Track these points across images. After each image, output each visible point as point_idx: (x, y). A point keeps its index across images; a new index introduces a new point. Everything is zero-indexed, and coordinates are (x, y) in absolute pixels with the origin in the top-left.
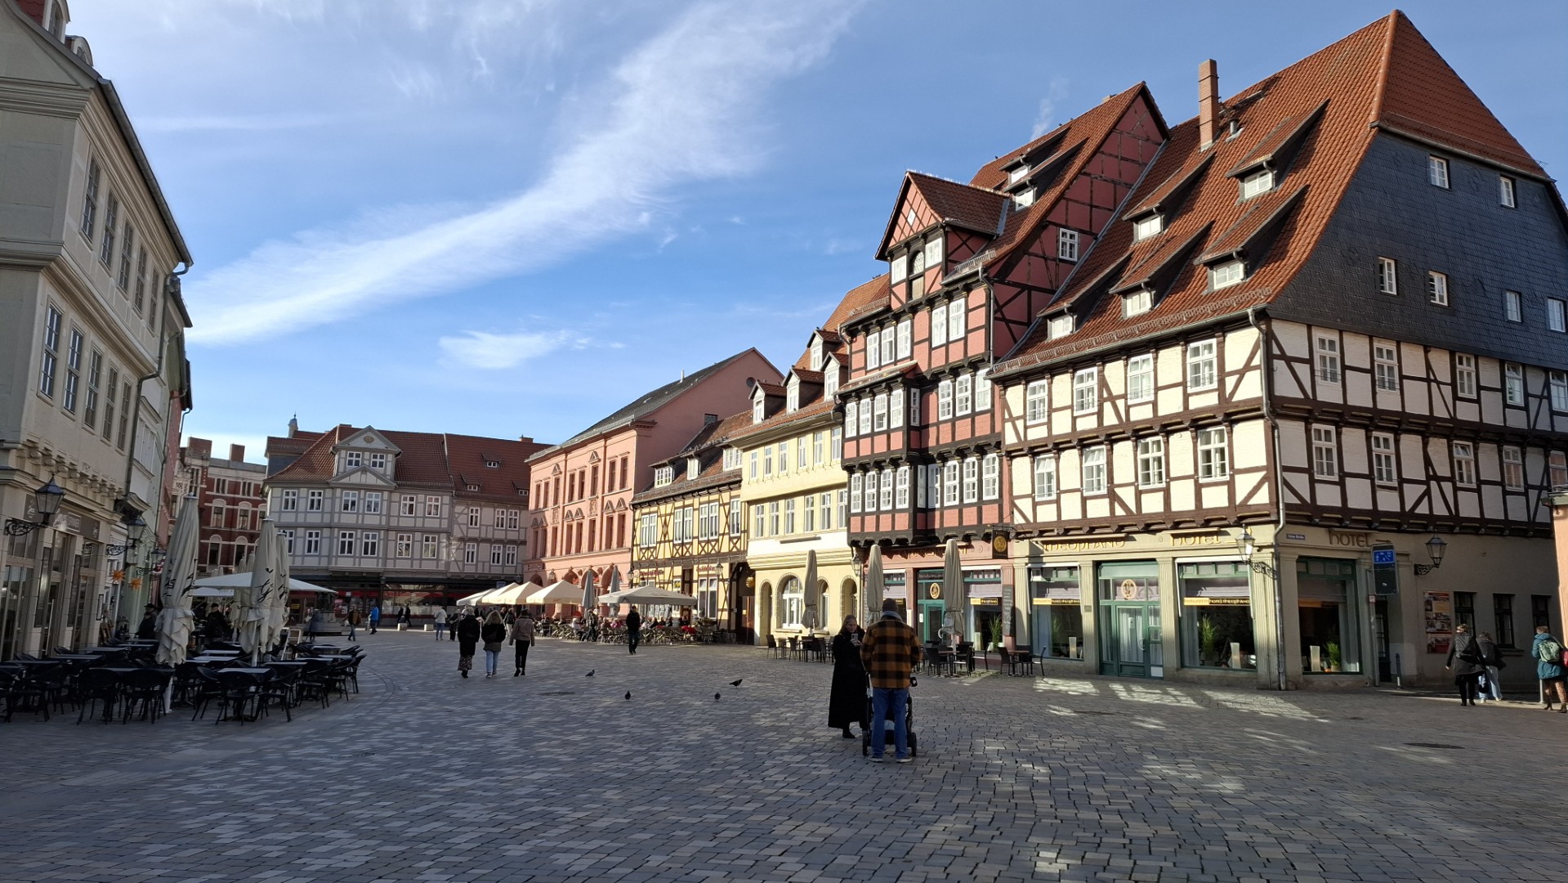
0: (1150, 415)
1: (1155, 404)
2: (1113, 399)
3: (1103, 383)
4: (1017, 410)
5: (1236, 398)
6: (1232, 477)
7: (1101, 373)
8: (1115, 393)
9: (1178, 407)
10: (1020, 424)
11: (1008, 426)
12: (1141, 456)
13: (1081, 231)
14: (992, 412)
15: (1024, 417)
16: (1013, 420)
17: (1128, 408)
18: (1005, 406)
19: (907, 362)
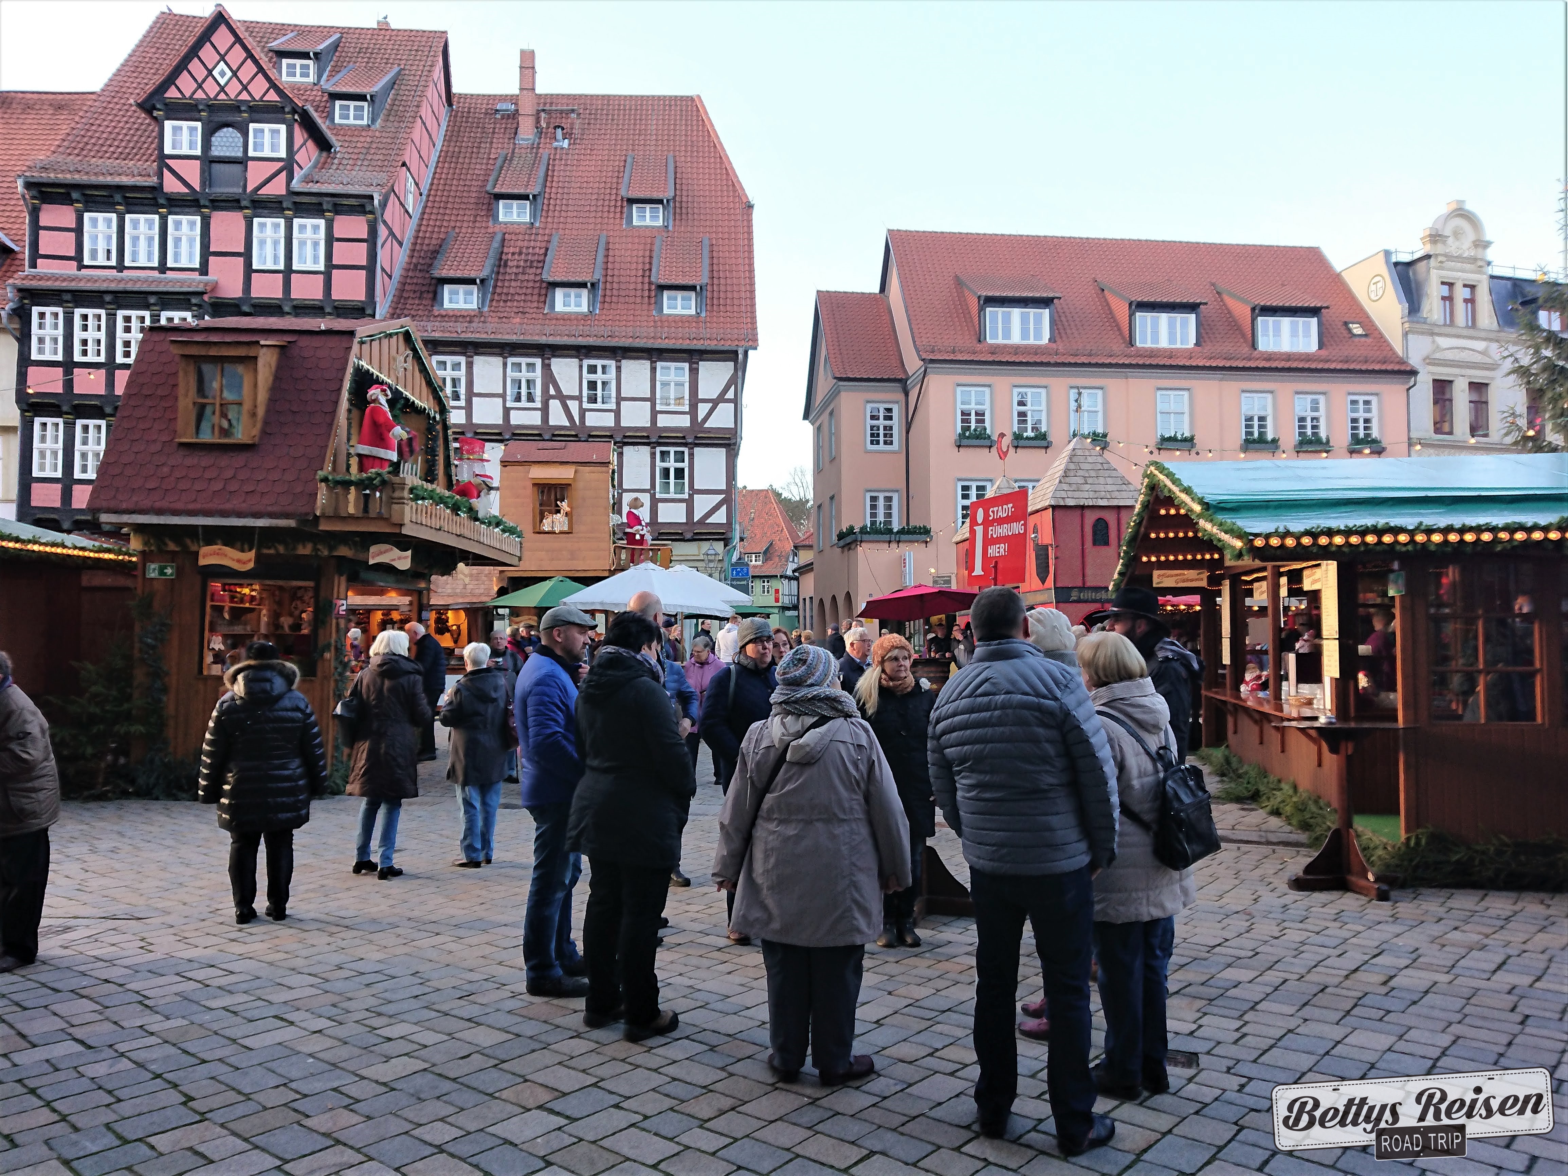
0: (612, 424)
1: (617, 413)
2: (563, 399)
3: (549, 378)
5: (706, 425)
6: (691, 496)
7: (546, 367)
8: (566, 392)
9: (644, 421)
13: (414, 180)
17: (583, 412)
19: (196, 276)
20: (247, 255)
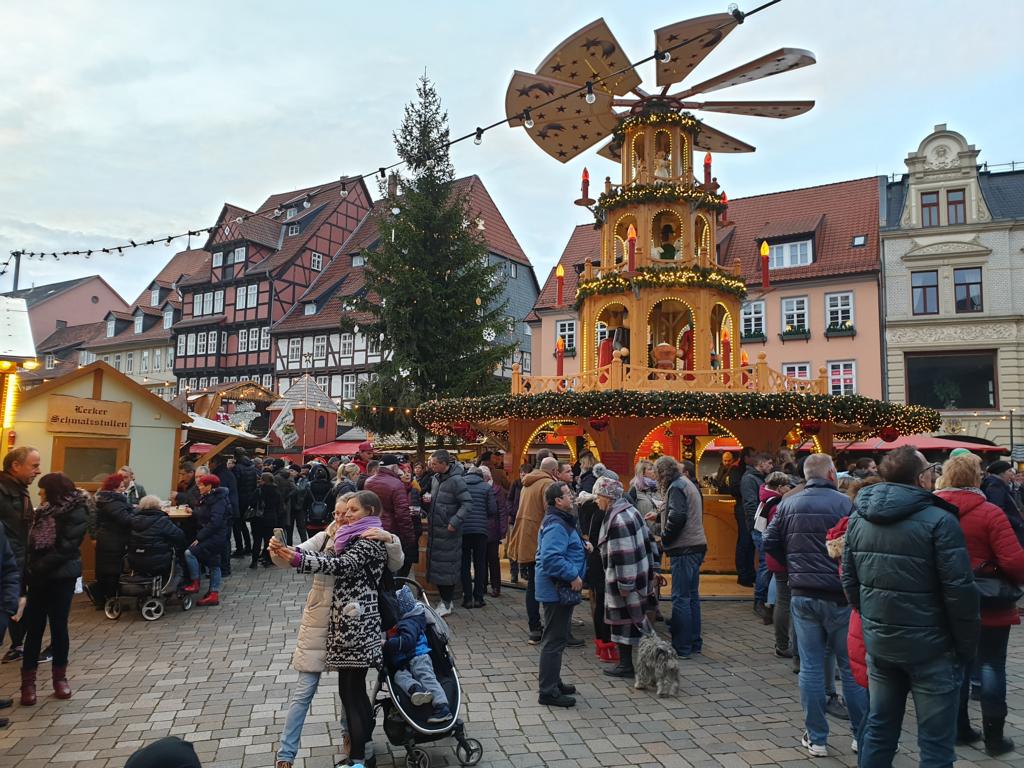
0: (350, 363)
1: (353, 358)
2: (333, 353)
3: (329, 344)
4: (284, 352)
7: (328, 339)
8: (335, 350)
9: (363, 361)
10: (285, 360)
11: (279, 360)
12: (345, 383)
13: (323, 254)
14: (270, 351)
15: (287, 356)
16: (281, 357)
17: (340, 359)
18: (278, 349)
19: (221, 315)
20: (235, 304)
